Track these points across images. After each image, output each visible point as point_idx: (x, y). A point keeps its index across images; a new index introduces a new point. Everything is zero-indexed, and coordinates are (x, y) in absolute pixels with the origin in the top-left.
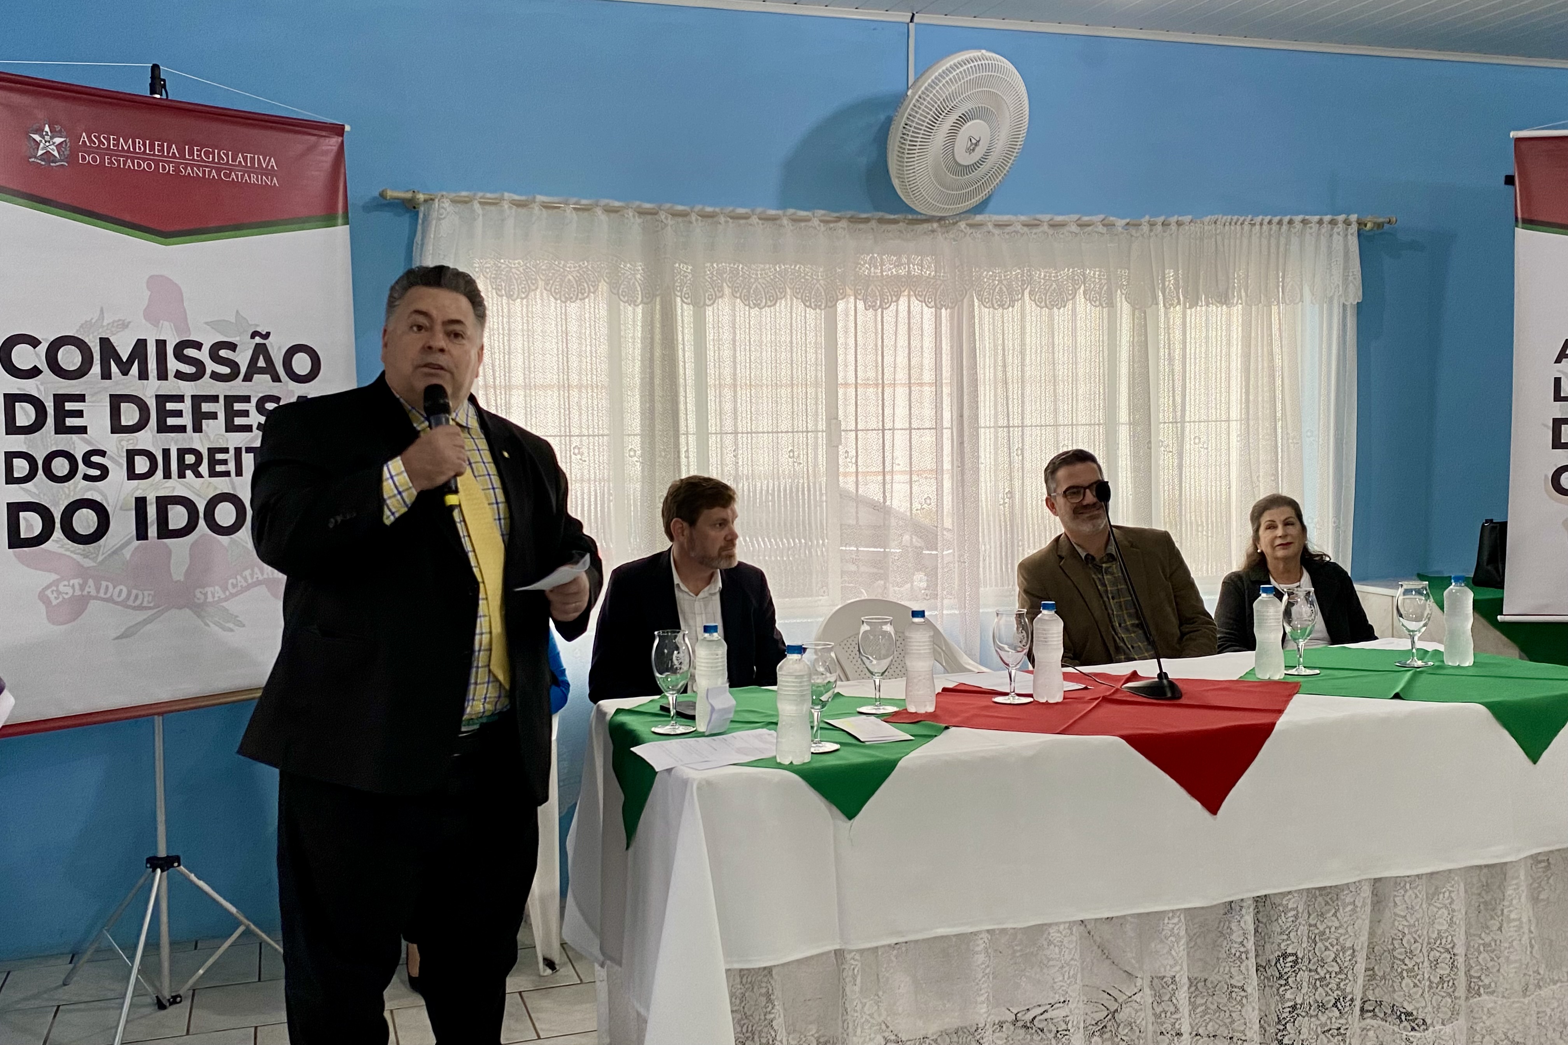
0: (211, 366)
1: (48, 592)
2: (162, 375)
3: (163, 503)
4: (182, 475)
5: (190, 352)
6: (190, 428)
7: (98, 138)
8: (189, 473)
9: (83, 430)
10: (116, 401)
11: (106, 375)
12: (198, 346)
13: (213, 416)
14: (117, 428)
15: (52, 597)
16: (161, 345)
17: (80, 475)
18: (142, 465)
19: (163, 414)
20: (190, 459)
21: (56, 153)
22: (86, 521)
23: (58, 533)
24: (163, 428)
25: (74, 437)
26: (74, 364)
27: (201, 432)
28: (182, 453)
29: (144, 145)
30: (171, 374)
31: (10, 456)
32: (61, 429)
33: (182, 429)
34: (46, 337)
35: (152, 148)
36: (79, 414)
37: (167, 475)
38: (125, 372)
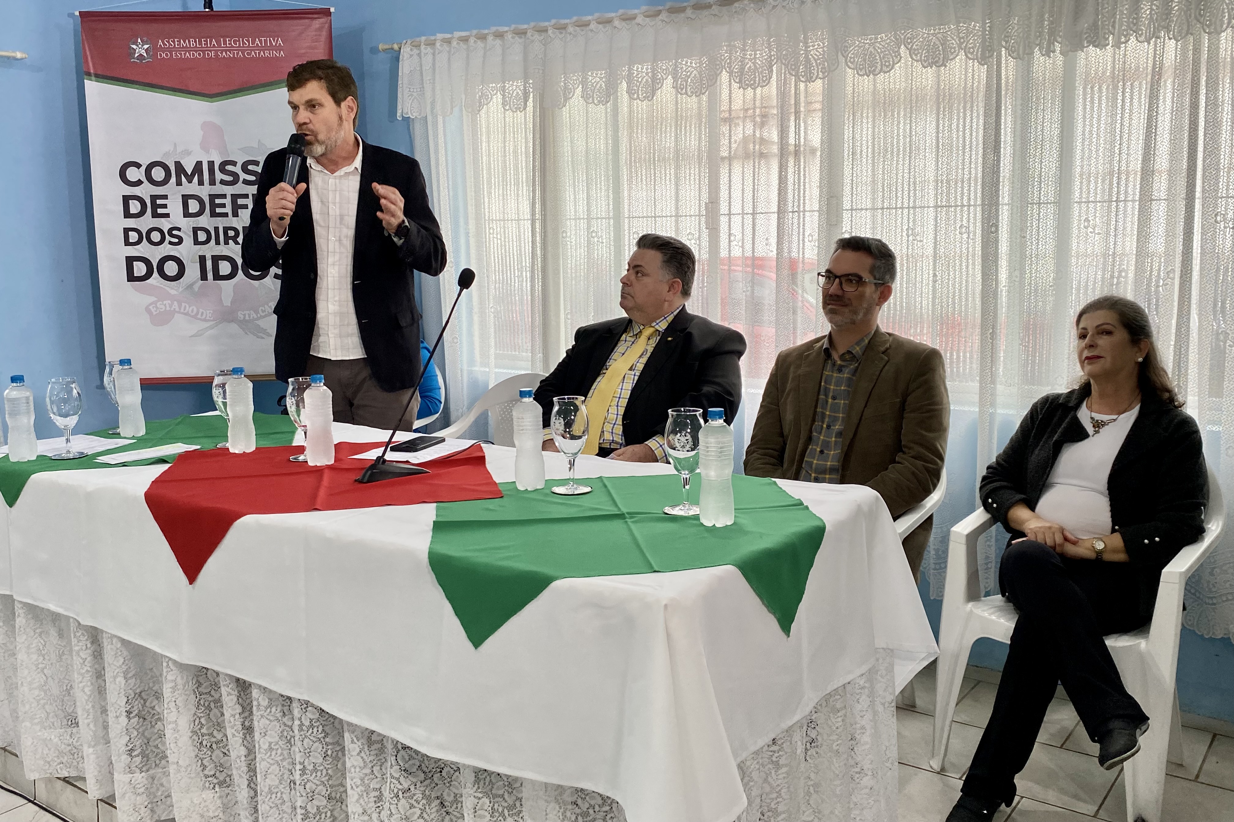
0: (243, 176)
1: (151, 307)
2: (212, 182)
3: (216, 259)
4: (226, 243)
5: (229, 168)
6: (230, 214)
7: (168, 42)
8: (231, 241)
9: (167, 215)
10: (185, 199)
11: (179, 183)
12: (234, 163)
13: (245, 207)
14: (187, 214)
15: (153, 310)
16: (211, 164)
17: (167, 242)
18: (202, 236)
19: (213, 206)
20: (231, 233)
21: (145, 55)
22: (171, 268)
23: (156, 274)
24: (213, 214)
25: (163, 220)
26: (161, 178)
27: (238, 216)
28: (226, 230)
29: (195, 42)
30: (218, 182)
31: (126, 231)
32: (155, 215)
33: (226, 215)
34: (145, 163)
35: (200, 43)
36: (165, 206)
37: (218, 243)
38: (190, 181)
